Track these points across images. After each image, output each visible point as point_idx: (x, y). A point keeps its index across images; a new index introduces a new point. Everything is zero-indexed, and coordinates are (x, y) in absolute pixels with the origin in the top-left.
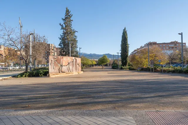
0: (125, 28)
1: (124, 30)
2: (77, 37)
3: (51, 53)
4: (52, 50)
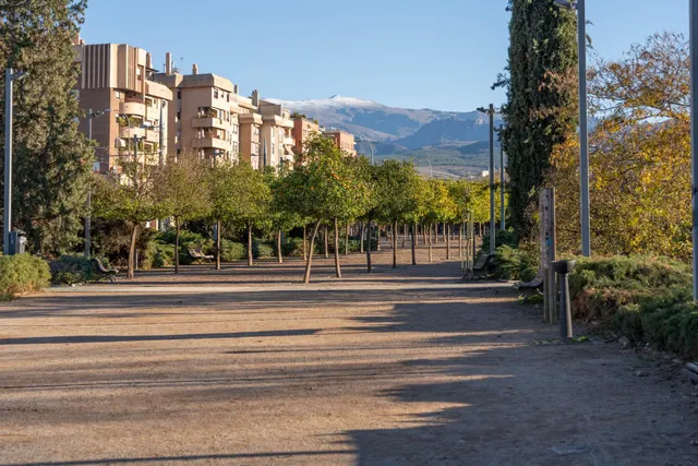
3: (114, 127)
4: (131, 95)
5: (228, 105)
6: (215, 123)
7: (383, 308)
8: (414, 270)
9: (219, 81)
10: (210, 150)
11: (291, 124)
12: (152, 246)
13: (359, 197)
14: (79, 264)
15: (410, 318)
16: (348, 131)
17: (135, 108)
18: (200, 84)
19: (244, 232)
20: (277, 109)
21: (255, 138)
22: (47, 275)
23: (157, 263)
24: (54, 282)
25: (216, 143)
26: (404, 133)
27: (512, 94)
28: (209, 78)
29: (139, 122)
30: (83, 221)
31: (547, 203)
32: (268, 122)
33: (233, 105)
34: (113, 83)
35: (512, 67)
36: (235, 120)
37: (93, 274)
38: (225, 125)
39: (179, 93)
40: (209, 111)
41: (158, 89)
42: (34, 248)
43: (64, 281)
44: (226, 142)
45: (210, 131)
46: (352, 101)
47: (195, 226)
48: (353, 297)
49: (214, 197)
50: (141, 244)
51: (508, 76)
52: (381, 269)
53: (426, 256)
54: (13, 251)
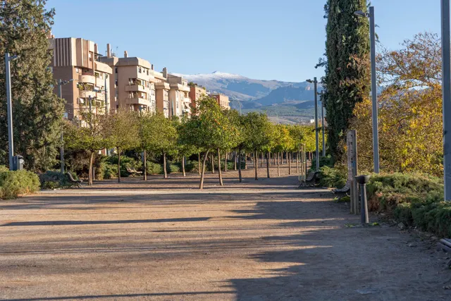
3: (76, 91)
4: (86, 71)
5: (148, 77)
6: (140, 88)
7: (251, 204)
8: (268, 181)
9: (141, 62)
10: (137, 106)
11: (188, 89)
12: (103, 166)
13: (233, 136)
14: (57, 177)
15: (267, 210)
16: (224, 94)
17: (89, 79)
18: (130, 64)
19: (160, 157)
20: (179, 80)
21: (166, 98)
22: (38, 183)
23: (107, 176)
24: (43, 187)
25: (141, 101)
26: (260, 95)
27: (328, 71)
28: (135, 60)
29: (92, 87)
30: (59, 149)
31: (352, 140)
32: (174, 88)
33: (150, 77)
34: (74, 63)
35: (328, 53)
36: (153, 87)
37: (66, 182)
38: (146, 90)
39: (116, 70)
40: (136, 81)
41: (102, 67)
42: (29, 165)
43: (49, 187)
45: (137, 93)
46: (227, 75)
47: (130, 153)
48: (230, 197)
49: (141, 135)
50: (96, 164)
51: (326, 60)
52: (248, 181)
53: (276, 173)
54: (15, 168)
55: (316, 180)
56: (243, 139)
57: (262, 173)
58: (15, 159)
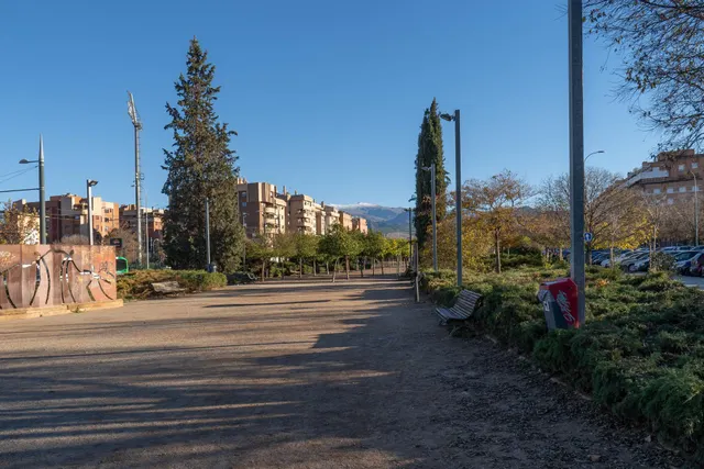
0: (434, 104)
1: (426, 113)
2: (234, 155)
3: (261, 218)
4: (268, 205)
5: (311, 207)
6: (305, 215)
8: (383, 276)
9: (306, 198)
10: (304, 228)
11: (338, 215)
12: (273, 269)
14: (240, 276)
15: (368, 295)
16: (364, 218)
17: (270, 210)
18: (298, 199)
19: (310, 261)
20: (332, 209)
21: (323, 222)
22: (226, 281)
23: (276, 275)
24: (229, 283)
25: (306, 224)
26: (390, 218)
27: (418, 203)
28: (302, 196)
29: (272, 216)
30: (242, 259)
32: (329, 215)
33: (313, 208)
34: (260, 200)
35: (417, 192)
36: (314, 214)
37: (246, 280)
38: (309, 216)
39: (289, 203)
40: (303, 211)
41: (280, 202)
42: (222, 268)
43: (234, 284)
44: (310, 223)
45: (303, 219)
46: (366, 204)
47: (292, 260)
48: (348, 287)
49: (298, 247)
50: (268, 267)
51: (416, 195)
52: (369, 277)
53: (387, 271)
54: (211, 271)
55: (409, 275)
56: (362, 249)
57: (378, 272)
58: (211, 266)
